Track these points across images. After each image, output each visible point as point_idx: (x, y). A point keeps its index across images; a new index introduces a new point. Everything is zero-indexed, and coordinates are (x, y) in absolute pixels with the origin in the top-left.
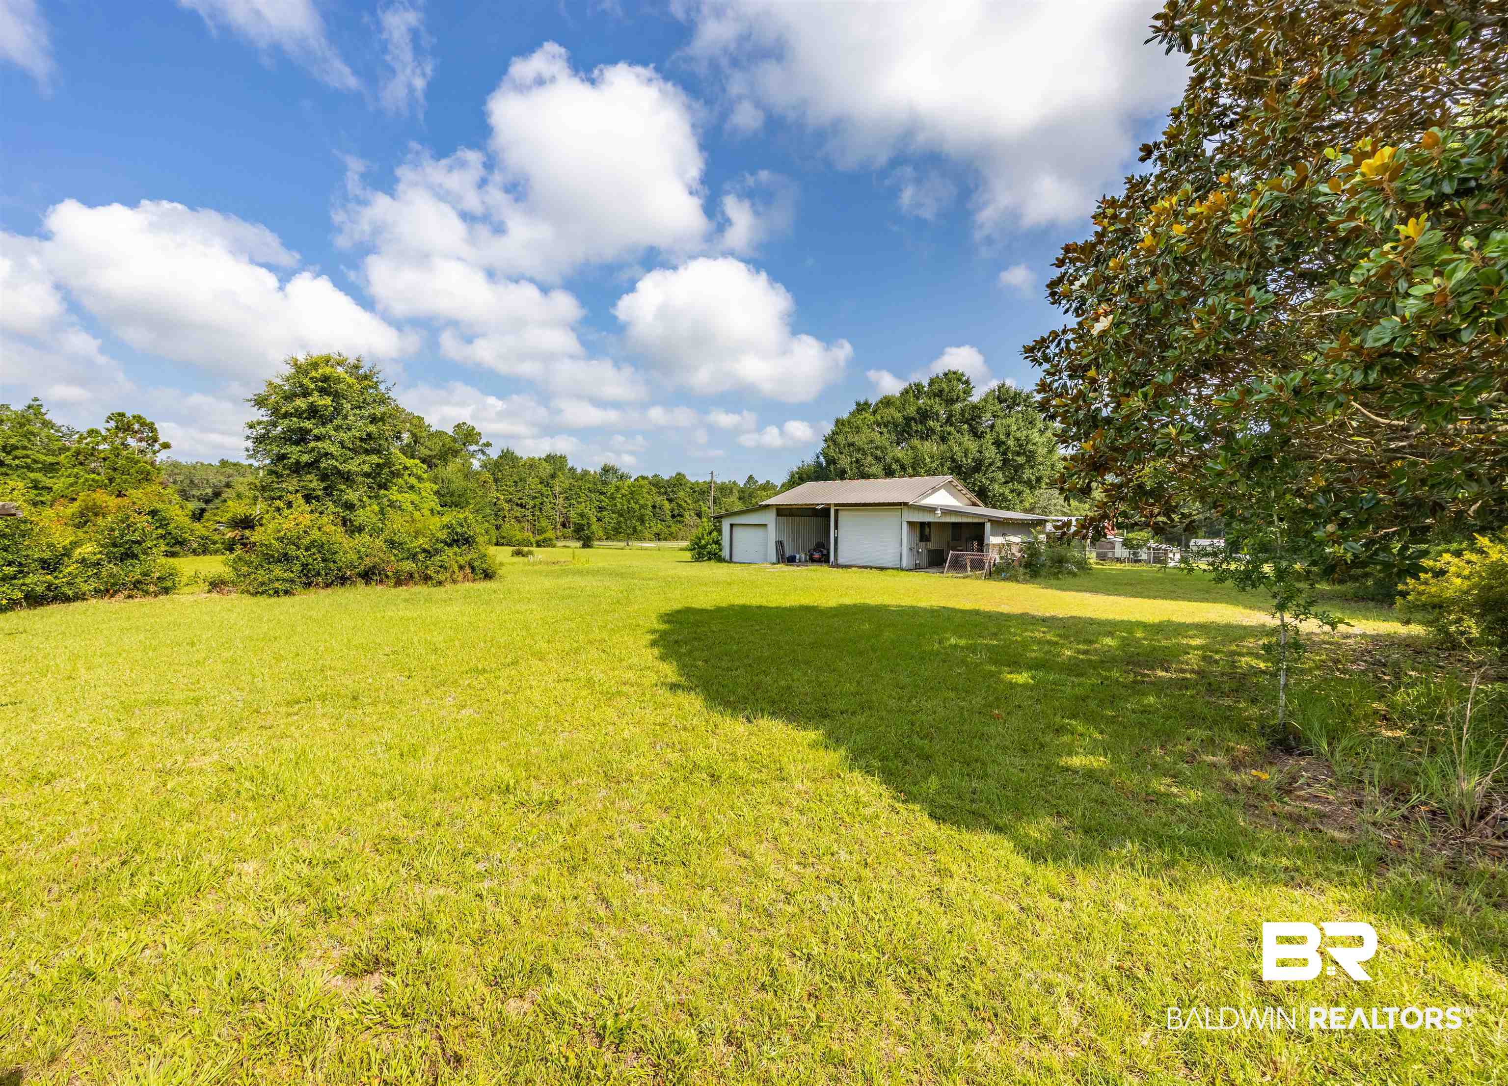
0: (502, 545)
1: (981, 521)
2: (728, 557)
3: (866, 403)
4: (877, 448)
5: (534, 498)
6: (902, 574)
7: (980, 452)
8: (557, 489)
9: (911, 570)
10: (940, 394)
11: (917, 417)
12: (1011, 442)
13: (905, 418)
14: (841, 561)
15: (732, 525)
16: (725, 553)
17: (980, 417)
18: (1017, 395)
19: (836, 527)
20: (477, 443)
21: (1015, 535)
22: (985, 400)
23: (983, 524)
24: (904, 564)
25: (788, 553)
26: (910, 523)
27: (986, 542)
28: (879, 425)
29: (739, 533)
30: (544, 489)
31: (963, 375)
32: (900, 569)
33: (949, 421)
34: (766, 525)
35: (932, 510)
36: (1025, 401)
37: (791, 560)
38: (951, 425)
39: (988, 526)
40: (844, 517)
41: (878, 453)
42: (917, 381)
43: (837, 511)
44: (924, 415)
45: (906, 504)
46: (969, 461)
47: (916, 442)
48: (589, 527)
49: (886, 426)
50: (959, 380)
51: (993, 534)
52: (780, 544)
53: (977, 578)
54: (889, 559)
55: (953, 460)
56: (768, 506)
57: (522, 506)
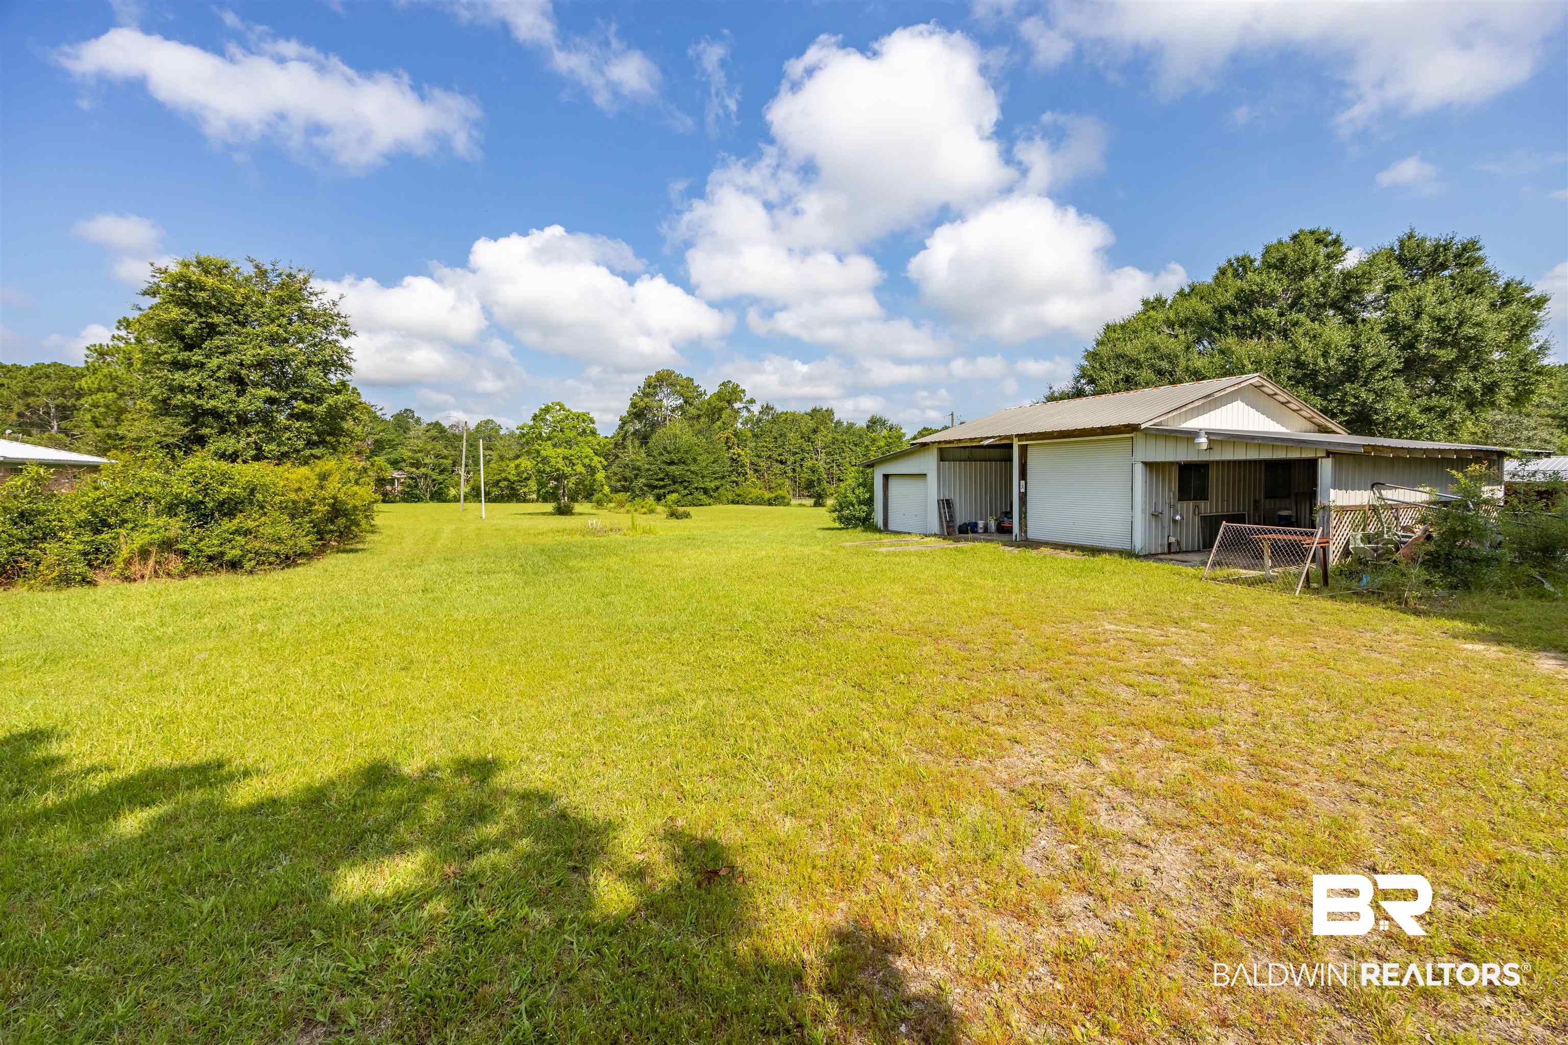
0: (738, 503)
1: (1308, 454)
2: (880, 524)
3: (1158, 300)
4: (1161, 358)
5: (795, 453)
6: (1135, 563)
7: (1357, 347)
8: (820, 444)
9: (1148, 556)
10: (1280, 265)
11: (1236, 304)
12: (1424, 325)
13: (1216, 311)
14: (1032, 534)
15: (886, 477)
16: (878, 518)
17: (1358, 292)
18: (1441, 248)
19: (1023, 476)
20: (741, 401)
21: (1412, 485)
22: (1371, 263)
23: (1312, 464)
24: (1138, 545)
25: (961, 518)
26: (1150, 466)
27: (1320, 501)
28: (1171, 325)
29: (895, 487)
30: (805, 445)
31: (1327, 233)
32: (1129, 554)
33: (1294, 304)
34: (925, 475)
35: (1191, 436)
36: (1458, 256)
37: (968, 530)
38: (1300, 311)
39: (1326, 468)
40: (1034, 457)
41: (1165, 365)
42: (1240, 254)
43: (1024, 450)
44: (1248, 300)
45: (1132, 428)
46: (1332, 362)
47: (1231, 341)
48: (819, 483)
49: (1182, 326)
50: (1318, 241)
51: (1338, 485)
52: (946, 505)
53: (1288, 588)
54: (1112, 535)
55: (1299, 364)
56: (924, 445)
57: (781, 462)
